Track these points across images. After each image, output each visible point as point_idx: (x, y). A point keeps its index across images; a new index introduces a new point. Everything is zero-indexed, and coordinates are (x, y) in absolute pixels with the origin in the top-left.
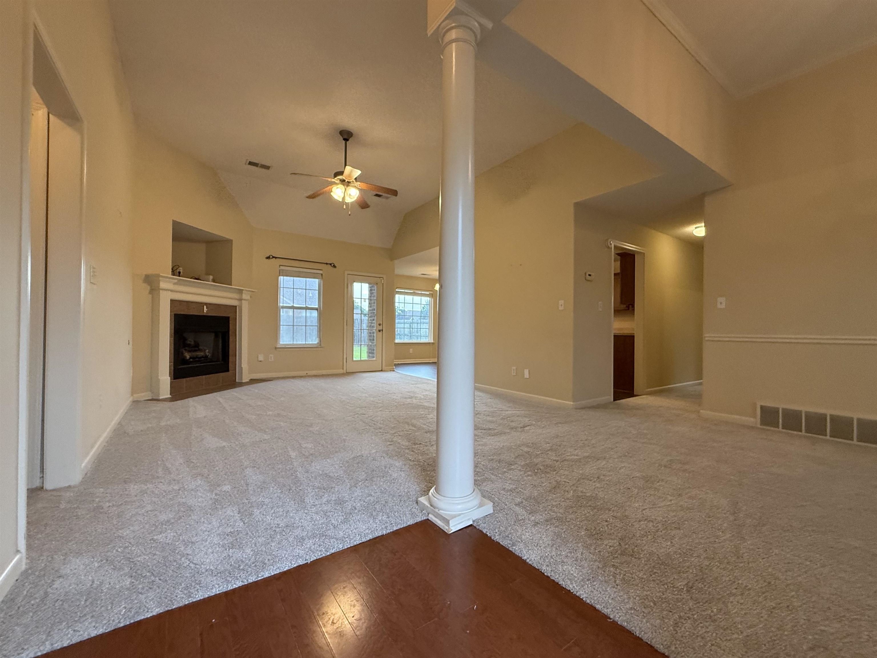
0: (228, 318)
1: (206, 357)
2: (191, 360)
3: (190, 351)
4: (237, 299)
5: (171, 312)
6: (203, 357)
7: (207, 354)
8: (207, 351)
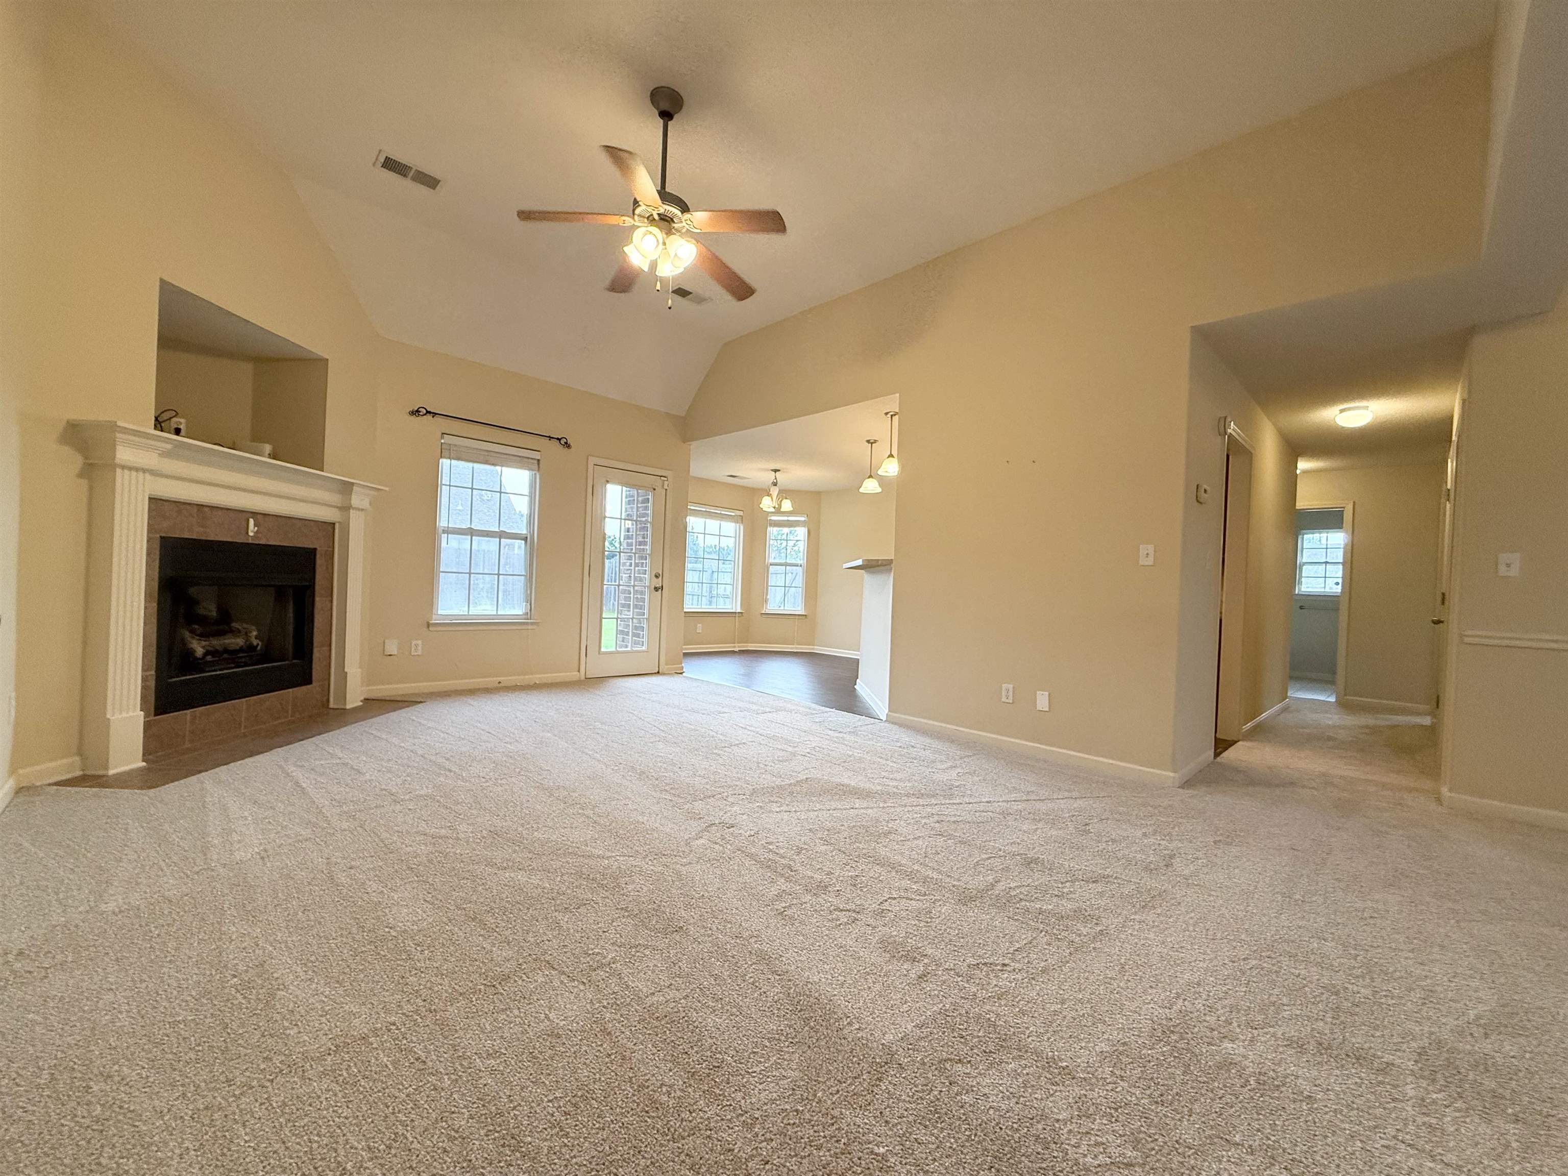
0: (313, 552)
1: (251, 648)
2: (209, 658)
3: (203, 636)
4: (337, 507)
5: (149, 531)
6: (241, 650)
7: (255, 642)
8: (255, 633)
